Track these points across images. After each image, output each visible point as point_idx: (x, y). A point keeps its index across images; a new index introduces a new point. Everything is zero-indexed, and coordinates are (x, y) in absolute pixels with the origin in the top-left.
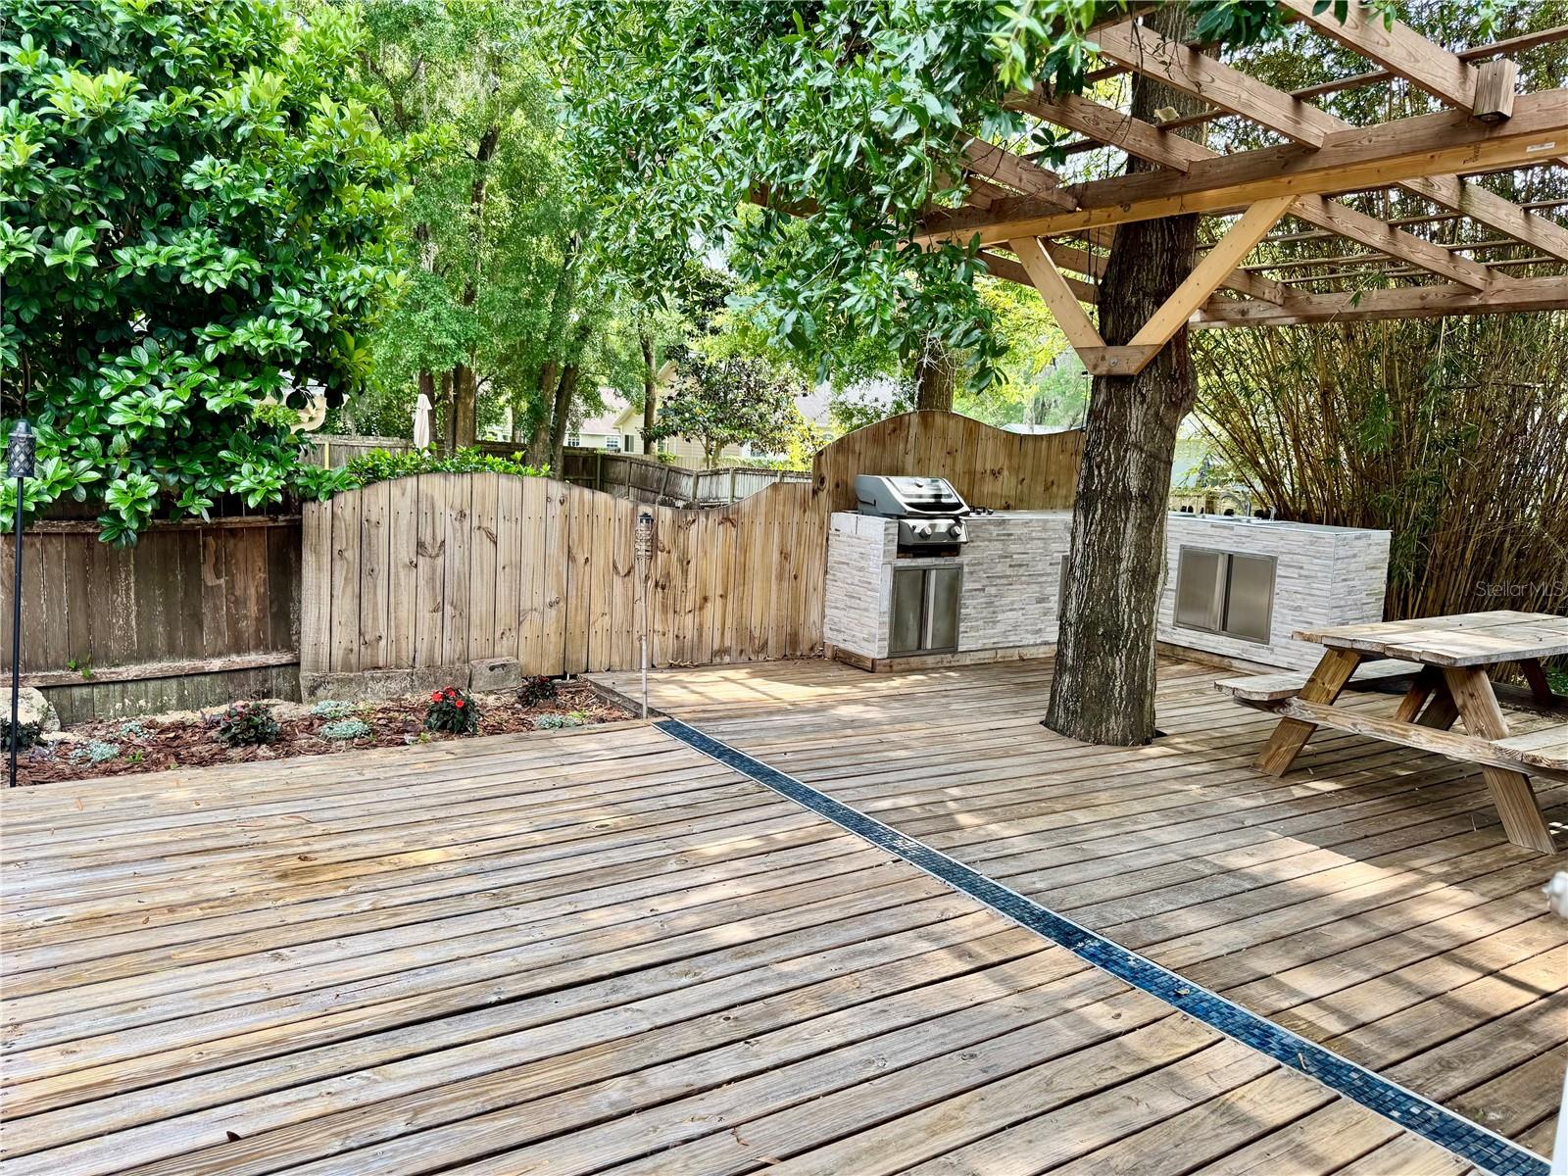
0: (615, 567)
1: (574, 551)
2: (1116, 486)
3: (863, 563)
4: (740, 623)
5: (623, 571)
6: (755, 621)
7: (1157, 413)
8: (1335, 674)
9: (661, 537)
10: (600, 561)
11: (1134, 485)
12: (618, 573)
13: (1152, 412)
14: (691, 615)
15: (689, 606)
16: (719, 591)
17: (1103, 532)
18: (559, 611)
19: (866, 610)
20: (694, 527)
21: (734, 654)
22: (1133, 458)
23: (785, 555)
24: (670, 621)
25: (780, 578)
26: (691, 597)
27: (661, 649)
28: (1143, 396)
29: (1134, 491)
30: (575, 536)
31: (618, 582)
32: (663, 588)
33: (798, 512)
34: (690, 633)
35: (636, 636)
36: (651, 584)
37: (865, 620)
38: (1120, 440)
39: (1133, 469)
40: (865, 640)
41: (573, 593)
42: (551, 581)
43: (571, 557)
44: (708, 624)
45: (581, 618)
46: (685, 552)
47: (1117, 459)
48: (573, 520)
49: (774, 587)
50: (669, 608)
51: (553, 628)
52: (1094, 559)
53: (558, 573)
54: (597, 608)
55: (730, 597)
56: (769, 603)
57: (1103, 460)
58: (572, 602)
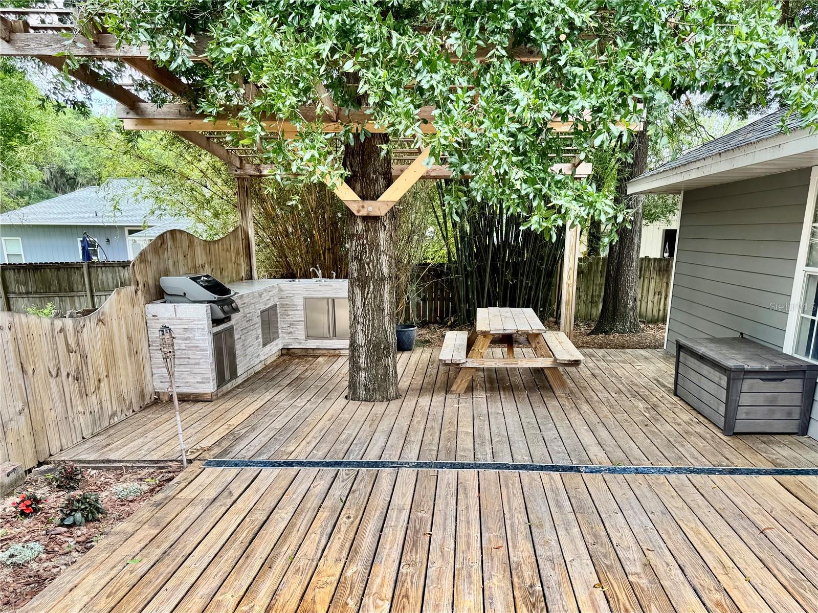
0: (50, 372)
1: (25, 366)
2: (378, 273)
3: (187, 335)
4: (117, 392)
5: (54, 375)
6: (124, 390)
7: (391, 235)
8: (483, 345)
9: (70, 342)
10: (41, 370)
11: (386, 272)
12: (52, 376)
13: (388, 235)
14: (94, 395)
15: (92, 388)
16: (105, 374)
17: (375, 297)
18: (26, 416)
19: (196, 364)
20: (85, 329)
21: (119, 414)
22: (384, 259)
23: (130, 339)
24: (86, 403)
25: (130, 356)
26: (92, 381)
27: (85, 424)
28: (385, 227)
29: (386, 275)
30: (23, 354)
31: (53, 382)
32: (77, 380)
33: (131, 307)
34: (96, 408)
35: (71, 420)
36: (71, 378)
37: (195, 371)
38: (377, 250)
39: (384, 263)
40: (198, 382)
41: (30, 399)
42: (17, 393)
43: (24, 371)
44: (104, 398)
45: (39, 417)
46: (84, 350)
47: (377, 260)
48: (19, 341)
49: (128, 363)
50: (84, 394)
51: (25, 430)
52: (373, 311)
53: (19, 386)
54: (46, 407)
55: (110, 375)
56: (128, 375)
57: (370, 261)
58: (32, 405)
